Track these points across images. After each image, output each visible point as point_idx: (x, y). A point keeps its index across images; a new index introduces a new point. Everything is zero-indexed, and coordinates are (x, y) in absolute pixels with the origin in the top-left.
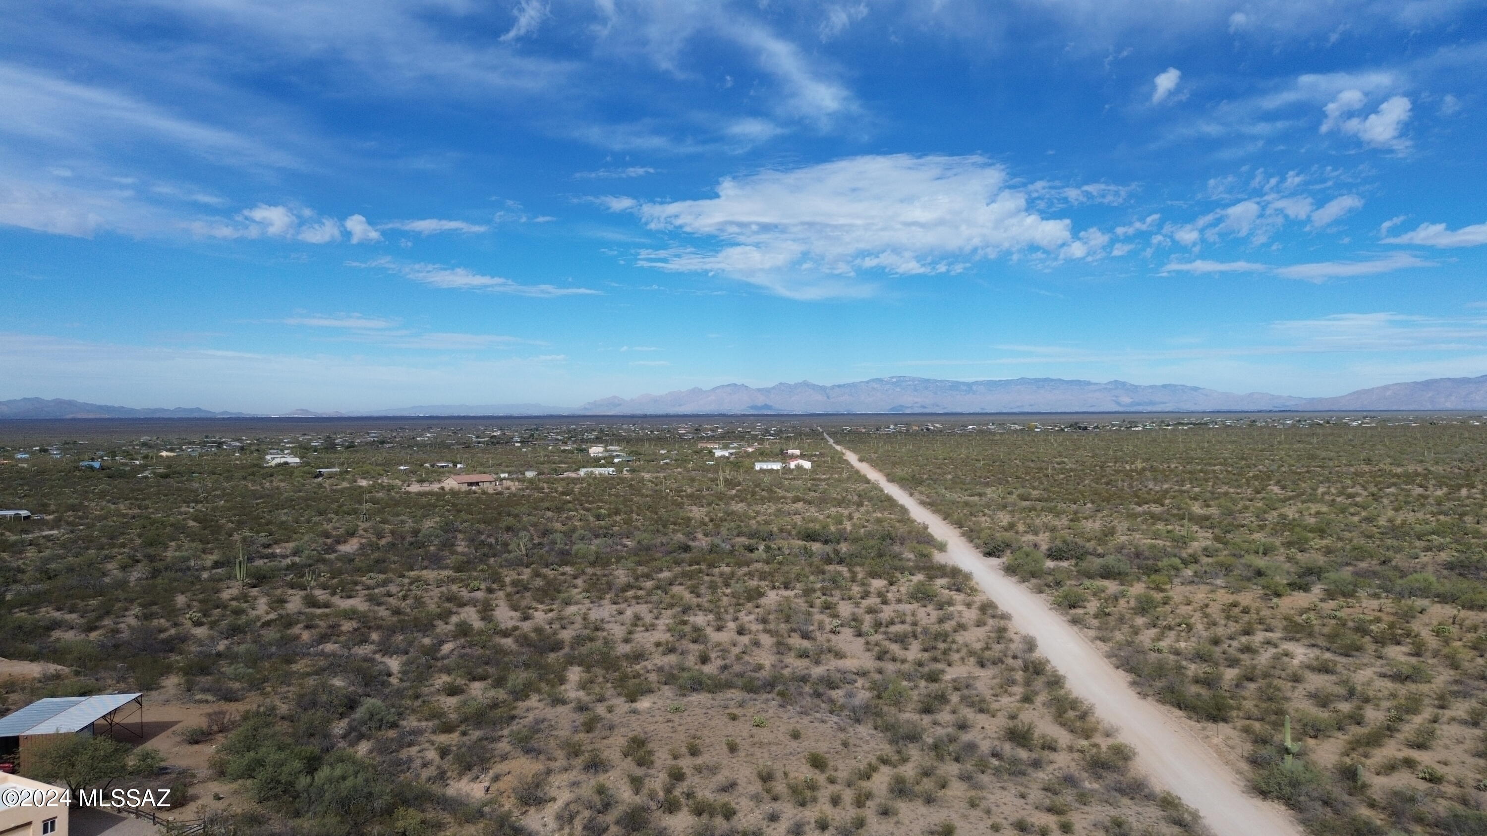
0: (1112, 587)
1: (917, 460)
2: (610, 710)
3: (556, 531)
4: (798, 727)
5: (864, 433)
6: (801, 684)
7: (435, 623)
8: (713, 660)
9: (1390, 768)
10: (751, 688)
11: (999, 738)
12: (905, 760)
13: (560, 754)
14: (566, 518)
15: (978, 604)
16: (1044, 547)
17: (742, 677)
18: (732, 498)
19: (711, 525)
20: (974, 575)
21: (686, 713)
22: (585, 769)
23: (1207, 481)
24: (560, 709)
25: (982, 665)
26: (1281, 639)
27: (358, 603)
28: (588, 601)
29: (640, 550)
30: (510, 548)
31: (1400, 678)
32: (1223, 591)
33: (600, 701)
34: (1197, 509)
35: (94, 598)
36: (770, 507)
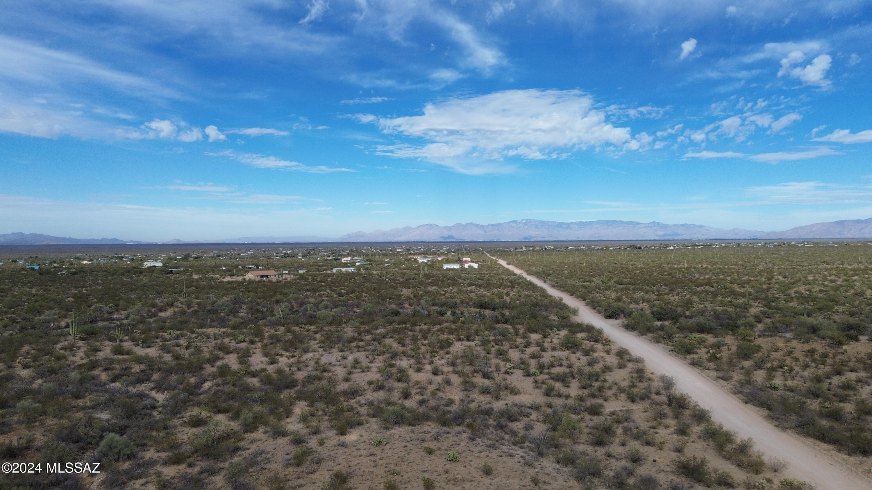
0: (709, 338)
2: (321, 443)
3: (309, 303)
4: (489, 461)
6: (487, 417)
7: (204, 366)
8: (413, 395)
10: (444, 421)
14: (318, 295)
15: (615, 351)
16: (648, 312)
17: (437, 410)
18: (429, 284)
19: (414, 299)
20: (604, 331)
21: (388, 446)
24: (279, 441)
27: (153, 352)
28: (322, 349)
29: (365, 315)
30: (274, 313)
32: (796, 341)
33: (315, 433)
34: (737, 289)
36: (453, 289)
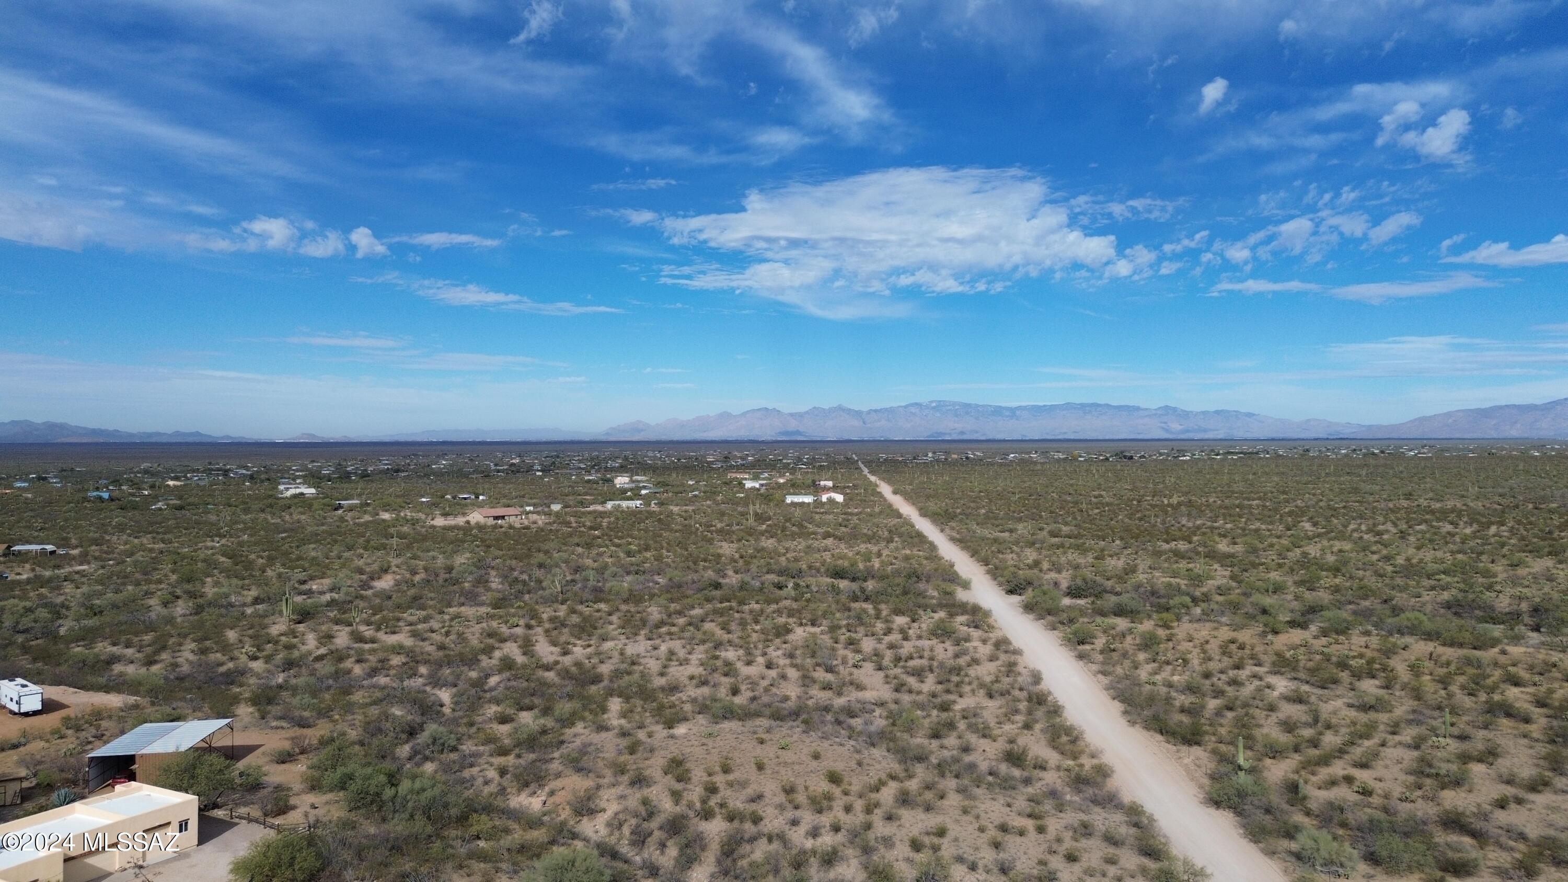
0: (1122, 623)
1: (952, 493)
2: (650, 735)
3: (588, 567)
4: (819, 749)
5: (901, 462)
6: (824, 713)
7: (479, 657)
8: (743, 692)
9: (1332, 783)
10: (777, 716)
11: (997, 760)
12: (910, 777)
13: (608, 773)
14: (597, 554)
15: (994, 640)
16: (1064, 585)
17: (770, 707)
18: (762, 533)
19: (741, 562)
20: (994, 613)
21: (718, 738)
22: (630, 784)
23: (1240, 516)
24: (604, 735)
25: (991, 696)
26: (1267, 673)
27: (402, 638)
28: (624, 637)
29: (672, 587)
30: (544, 584)
31: (1365, 708)
32: (1226, 628)
33: (640, 728)
34: (1223, 546)
35: (146, 633)
36: (799, 543)
